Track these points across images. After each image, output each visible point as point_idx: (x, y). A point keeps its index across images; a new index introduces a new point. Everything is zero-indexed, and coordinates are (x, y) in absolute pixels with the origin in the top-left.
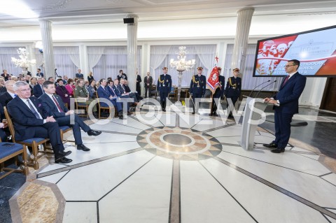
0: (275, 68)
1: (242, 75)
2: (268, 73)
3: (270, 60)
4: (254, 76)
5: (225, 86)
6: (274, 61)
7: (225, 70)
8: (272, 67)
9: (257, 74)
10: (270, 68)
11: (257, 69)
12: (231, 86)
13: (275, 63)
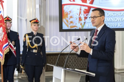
0: (86, 18)
1: (44, 29)
2: (79, 26)
3: (79, 7)
4: (61, 30)
5: (22, 49)
6: (83, 8)
7: (20, 20)
8: (82, 16)
9: (65, 27)
10: (80, 19)
11: (64, 20)
12: (30, 49)
13: (85, 11)
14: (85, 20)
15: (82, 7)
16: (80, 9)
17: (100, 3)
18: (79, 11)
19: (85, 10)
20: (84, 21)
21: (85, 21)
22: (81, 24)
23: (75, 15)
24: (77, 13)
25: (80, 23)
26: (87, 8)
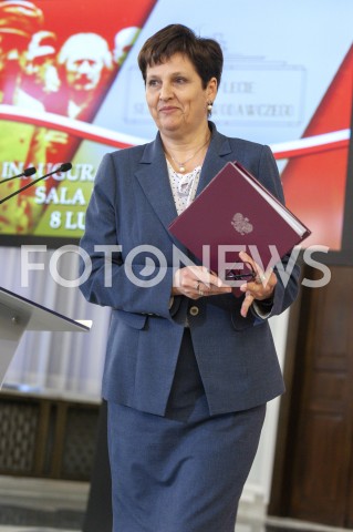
0: (53, 184)
13: (54, 151)
14: (47, 193)
15: (43, 130)
16: (34, 143)
17: (126, 120)
18: (25, 148)
19: (56, 145)
20: (43, 195)
21: (50, 196)
22: (28, 210)
23: (6, 165)
24: (18, 158)
25: (24, 204)
26: (62, 138)
